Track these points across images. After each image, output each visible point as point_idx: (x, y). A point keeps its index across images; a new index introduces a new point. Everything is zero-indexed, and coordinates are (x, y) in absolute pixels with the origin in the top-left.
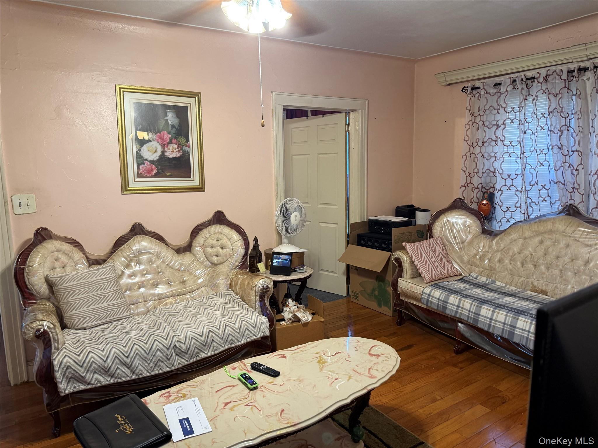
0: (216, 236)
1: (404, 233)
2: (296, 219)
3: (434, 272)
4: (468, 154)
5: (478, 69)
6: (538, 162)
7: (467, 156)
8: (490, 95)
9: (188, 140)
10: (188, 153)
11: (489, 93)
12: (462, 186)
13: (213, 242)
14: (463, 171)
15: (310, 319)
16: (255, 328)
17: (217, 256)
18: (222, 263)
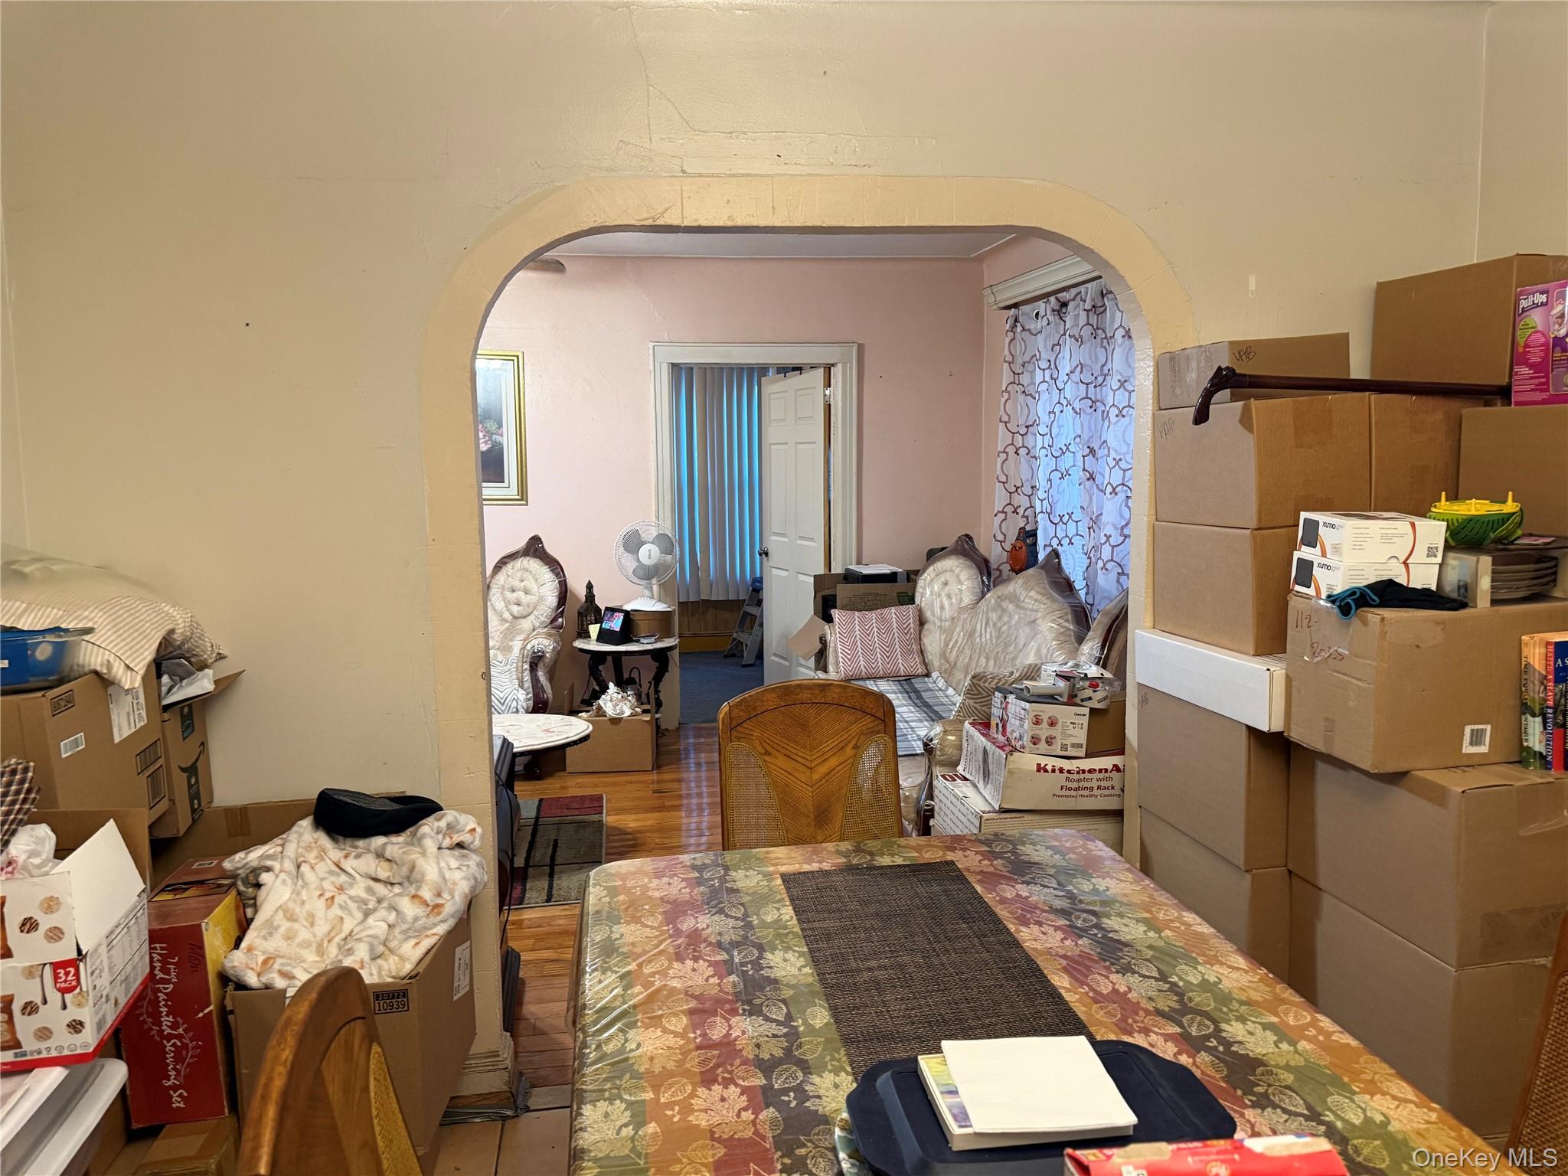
0: (519, 575)
1: (865, 594)
2: (650, 555)
3: (862, 663)
4: (1011, 450)
5: (1020, 283)
6: (1084, 470)
7: (1007, 453)
8: (1031, 333)
9: (500, 426)
10: (501, 444)
11: (1029, 330)
12: (999, 512)
13: (517, 584)
14: (1000, 482)
15: (628, 712)
16: (503, 704)
17: (519, 605)
18: (525, 617)
